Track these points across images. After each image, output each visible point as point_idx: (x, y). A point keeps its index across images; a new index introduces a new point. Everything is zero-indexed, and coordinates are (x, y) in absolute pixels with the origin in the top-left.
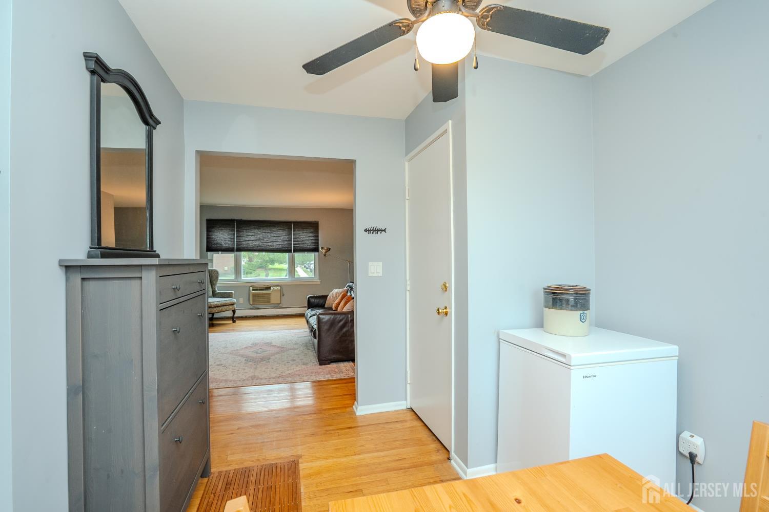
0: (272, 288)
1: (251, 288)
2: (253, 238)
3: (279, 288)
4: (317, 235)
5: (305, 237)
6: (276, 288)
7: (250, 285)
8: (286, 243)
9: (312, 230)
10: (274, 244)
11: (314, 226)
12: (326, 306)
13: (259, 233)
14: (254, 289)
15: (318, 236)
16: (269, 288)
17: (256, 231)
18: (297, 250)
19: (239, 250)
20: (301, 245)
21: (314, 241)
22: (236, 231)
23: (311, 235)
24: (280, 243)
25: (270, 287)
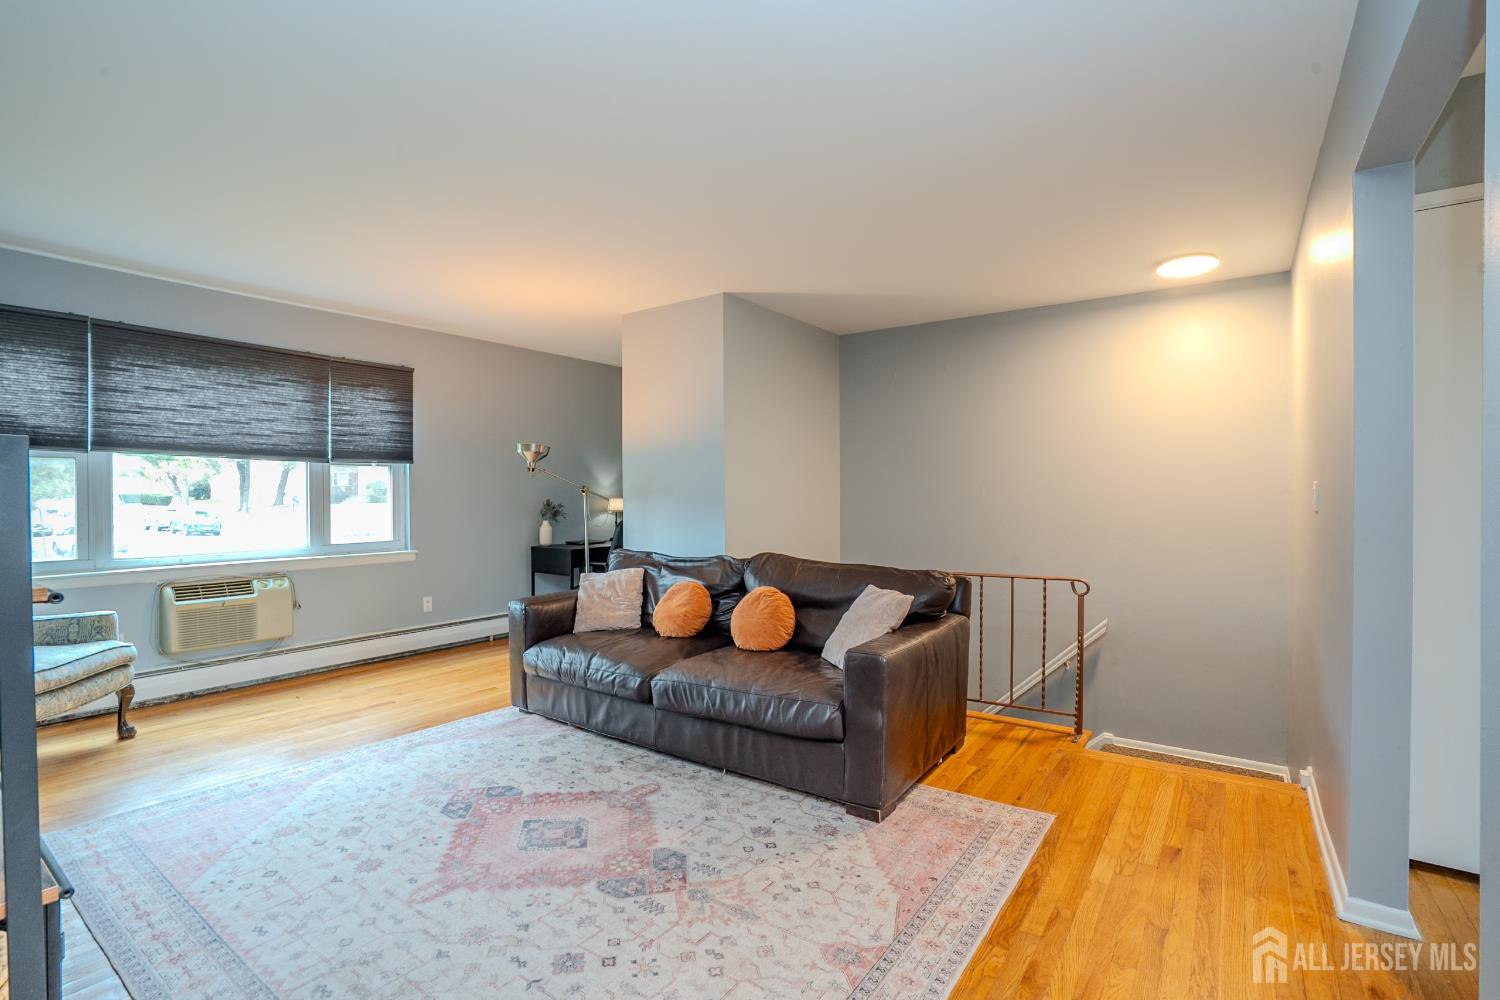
0: (256, 584)
1: (169, 592)
2: (175, 401)
3: (286, 584)
4: (406, 409)
5: (370, 413)
6: (271, 584)
7: (158, 580)
8: (305, 428)
9: (393, 394)
10: (265, 428)
11: (397, 381)
12: (579, 627)
13: (200, 383)
14: (183, 592)
15: (410, 414)
16: (243, 586)
17: (188, 375)
18: (343, 455)
19: (105, 442)
20: (359, 438)
21: (398, 428)
22: (95, 367)
23: (388, 407)
24: (284, 428)
25: (248, 583)
